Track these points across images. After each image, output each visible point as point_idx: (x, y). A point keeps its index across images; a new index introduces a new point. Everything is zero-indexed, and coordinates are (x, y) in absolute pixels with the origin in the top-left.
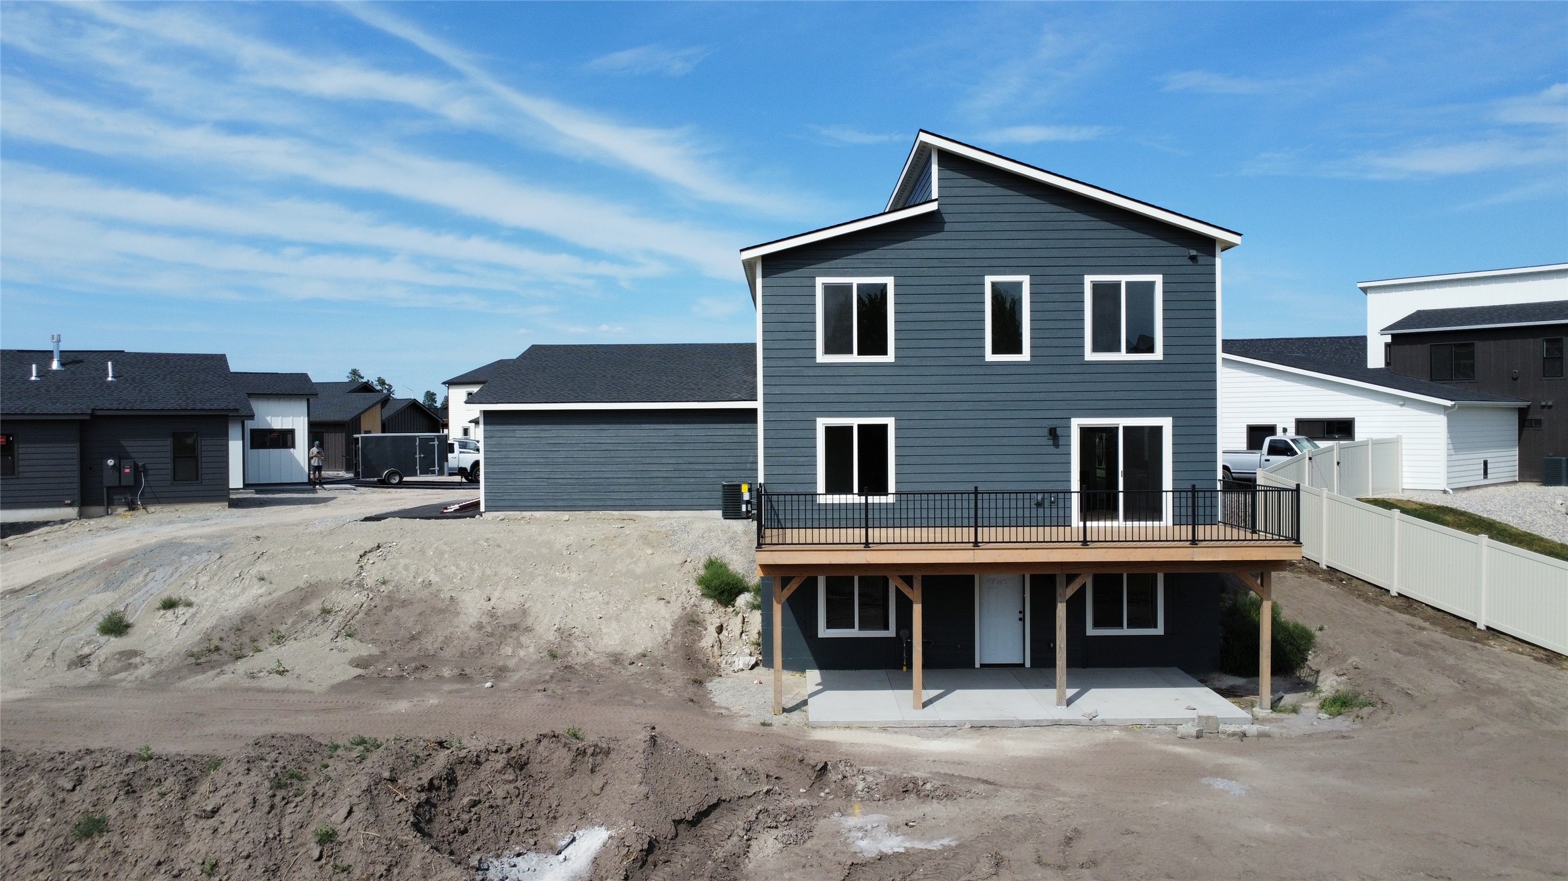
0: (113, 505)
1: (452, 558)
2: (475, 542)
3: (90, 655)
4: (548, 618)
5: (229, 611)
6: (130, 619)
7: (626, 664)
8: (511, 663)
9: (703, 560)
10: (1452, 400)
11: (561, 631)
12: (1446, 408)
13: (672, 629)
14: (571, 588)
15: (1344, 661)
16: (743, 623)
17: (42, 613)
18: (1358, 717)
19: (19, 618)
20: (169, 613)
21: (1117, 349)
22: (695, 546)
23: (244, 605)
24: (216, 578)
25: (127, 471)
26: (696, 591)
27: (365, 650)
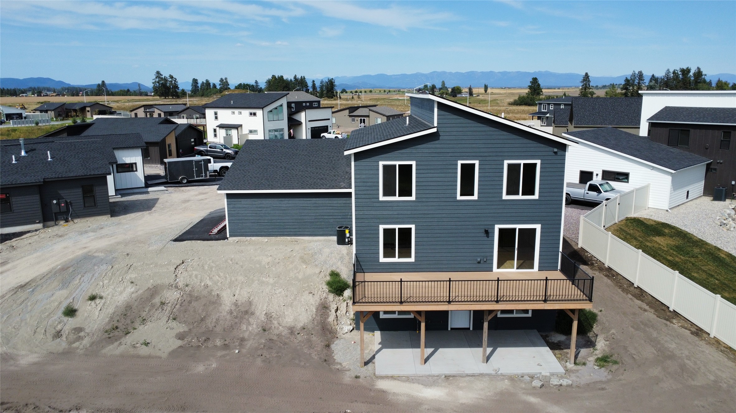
0: (58, 220)
1: (216, 271)
2: (226, 261)
3: (61, 330)
4: (261, 306)
5: (119, 303)
6: (76, 307)
7: (296, 333)
8: (246, 335)
9: (329, 271)
10: (675, 170)
11: (267, 314)
12: (671, 173)
13: (316, 312)
14: (270, 287)
15: (609, 331)
16: (347, 307)
17: (36, 302)
18: (610, 371)
19: (27, 306)
20: (93, 303)
21: (517, 194)
22: (325, 262)
23: (126, 299)
24: (112, 281)
25: (63, 205)
26: (326, 288)
27: (182, 328)
